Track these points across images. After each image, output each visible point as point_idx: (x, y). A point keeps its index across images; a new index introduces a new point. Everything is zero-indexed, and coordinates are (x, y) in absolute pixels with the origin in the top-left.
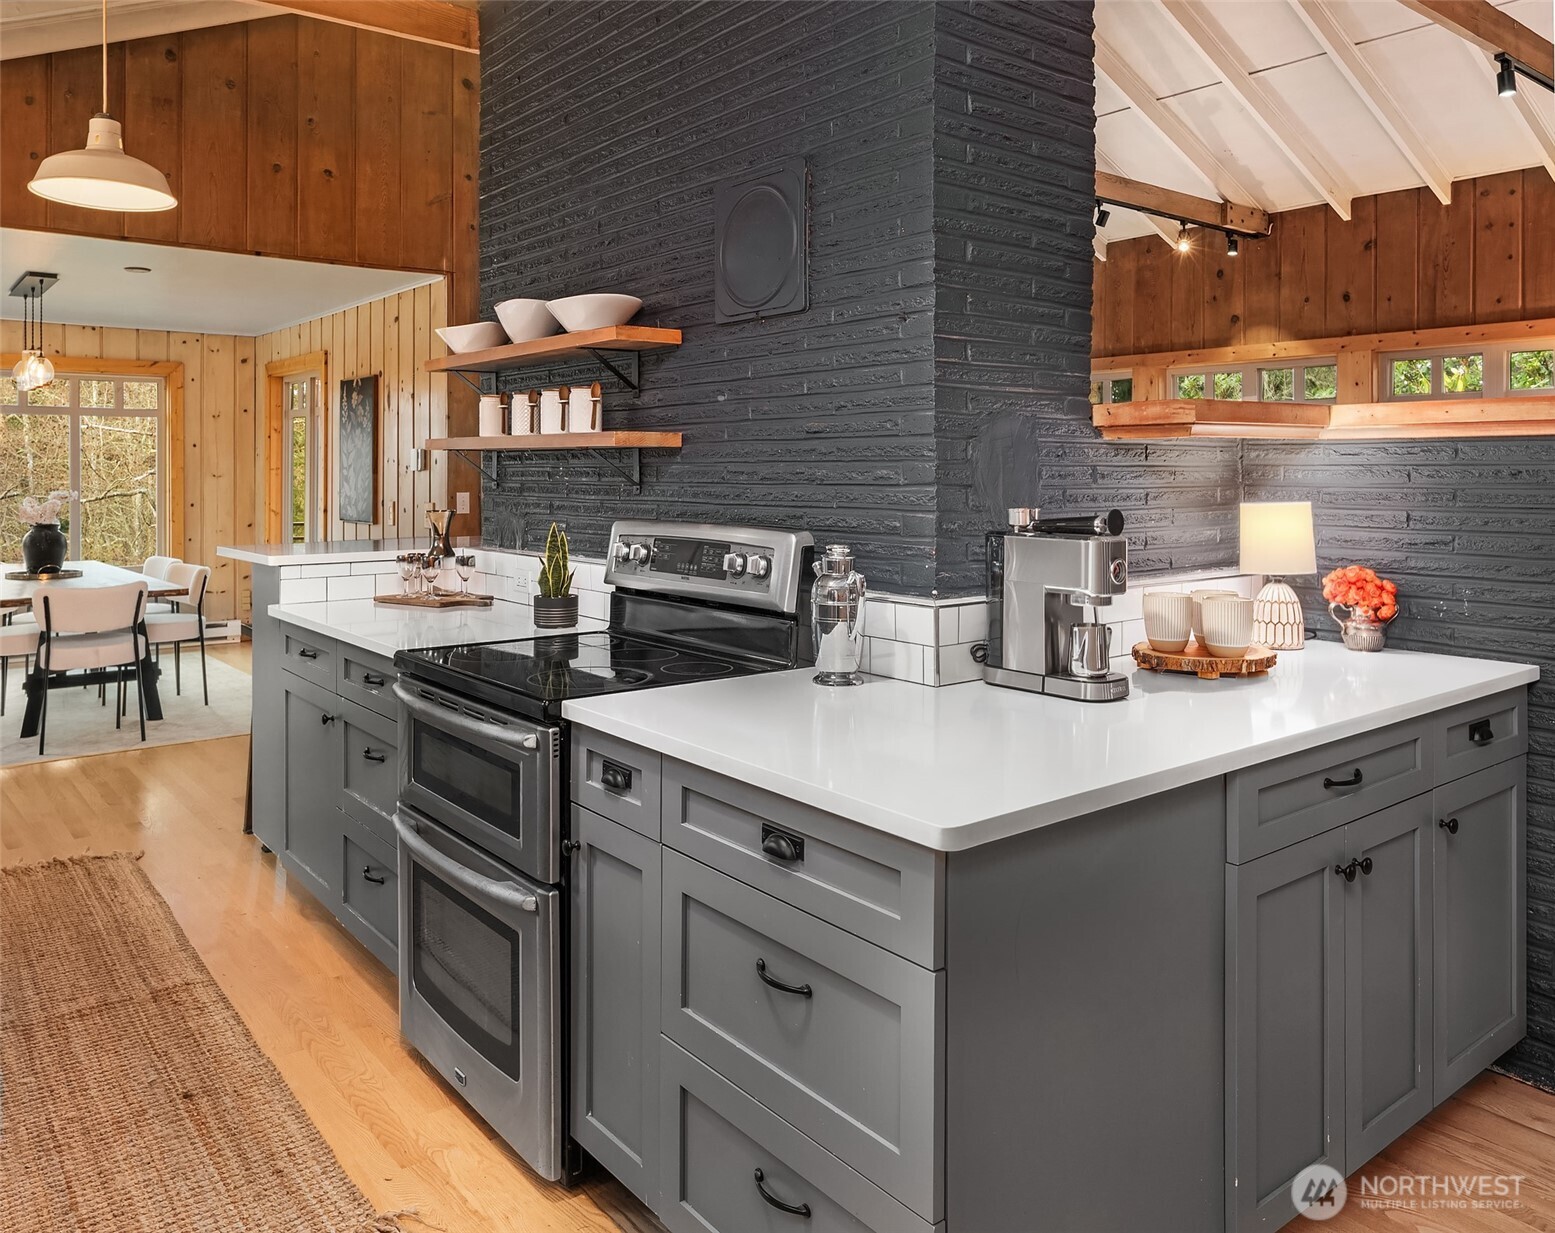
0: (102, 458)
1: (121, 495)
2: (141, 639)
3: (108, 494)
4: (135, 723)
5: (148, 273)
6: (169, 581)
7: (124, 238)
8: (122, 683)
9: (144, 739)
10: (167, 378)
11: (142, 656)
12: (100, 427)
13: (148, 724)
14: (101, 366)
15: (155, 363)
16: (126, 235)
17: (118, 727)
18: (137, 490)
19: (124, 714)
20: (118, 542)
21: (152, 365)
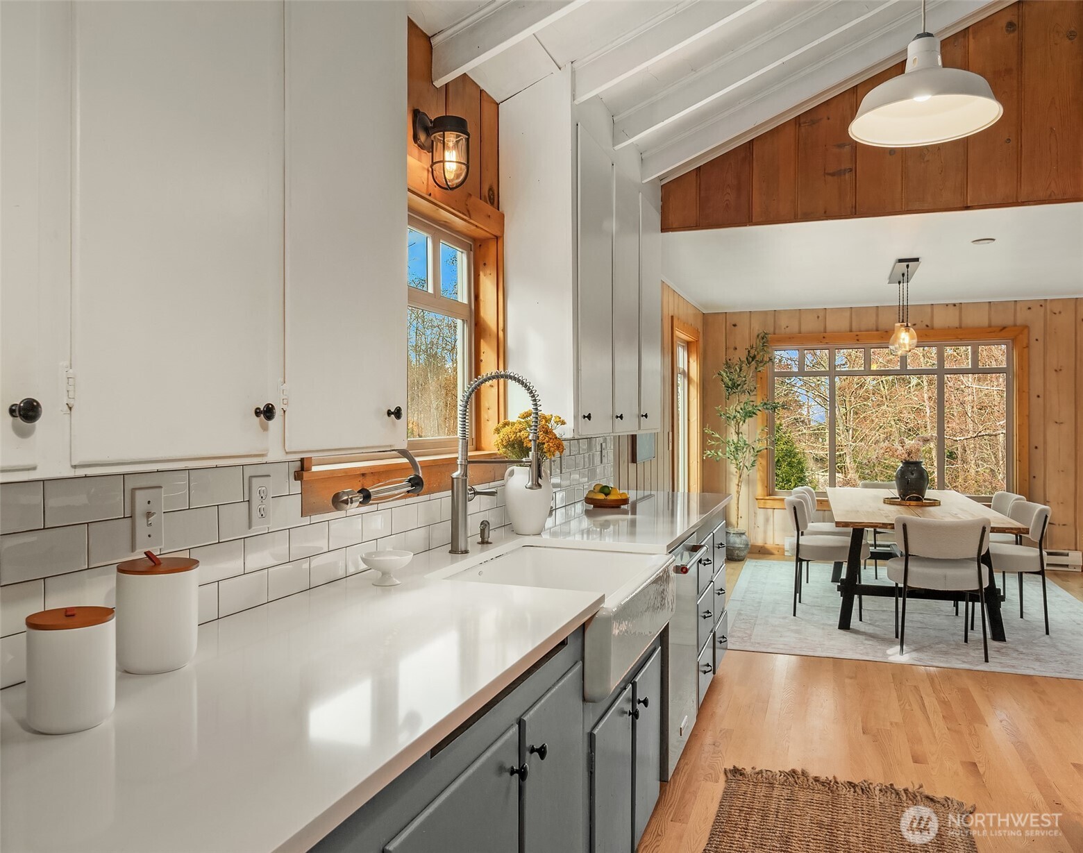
0: (975, 409)
1: (988, 435)
2: (985, 569)
3: (980, 434)
4: (979, 641)
5: (993, 243)
6: (1012, 518)
7: (967, 208)
8: (970, 604)
9: (987, 661)
10: (1014, 340)
11: (986, 584)
12: (974, 386)
13: (991, 643)
14: (961, 334)
15: (1004, 328)
16: (969, 205)
17: (966, 641)
18: (1000, 432)
19: (972, 629)
20: (987, 468)
21: (1001, 330)
